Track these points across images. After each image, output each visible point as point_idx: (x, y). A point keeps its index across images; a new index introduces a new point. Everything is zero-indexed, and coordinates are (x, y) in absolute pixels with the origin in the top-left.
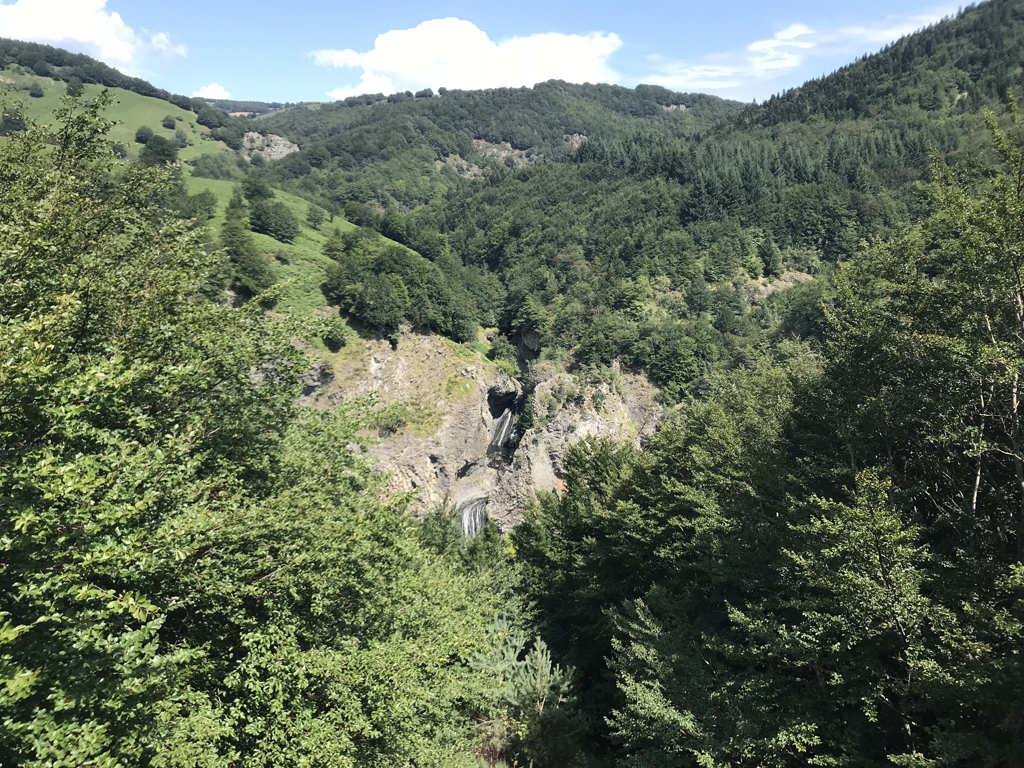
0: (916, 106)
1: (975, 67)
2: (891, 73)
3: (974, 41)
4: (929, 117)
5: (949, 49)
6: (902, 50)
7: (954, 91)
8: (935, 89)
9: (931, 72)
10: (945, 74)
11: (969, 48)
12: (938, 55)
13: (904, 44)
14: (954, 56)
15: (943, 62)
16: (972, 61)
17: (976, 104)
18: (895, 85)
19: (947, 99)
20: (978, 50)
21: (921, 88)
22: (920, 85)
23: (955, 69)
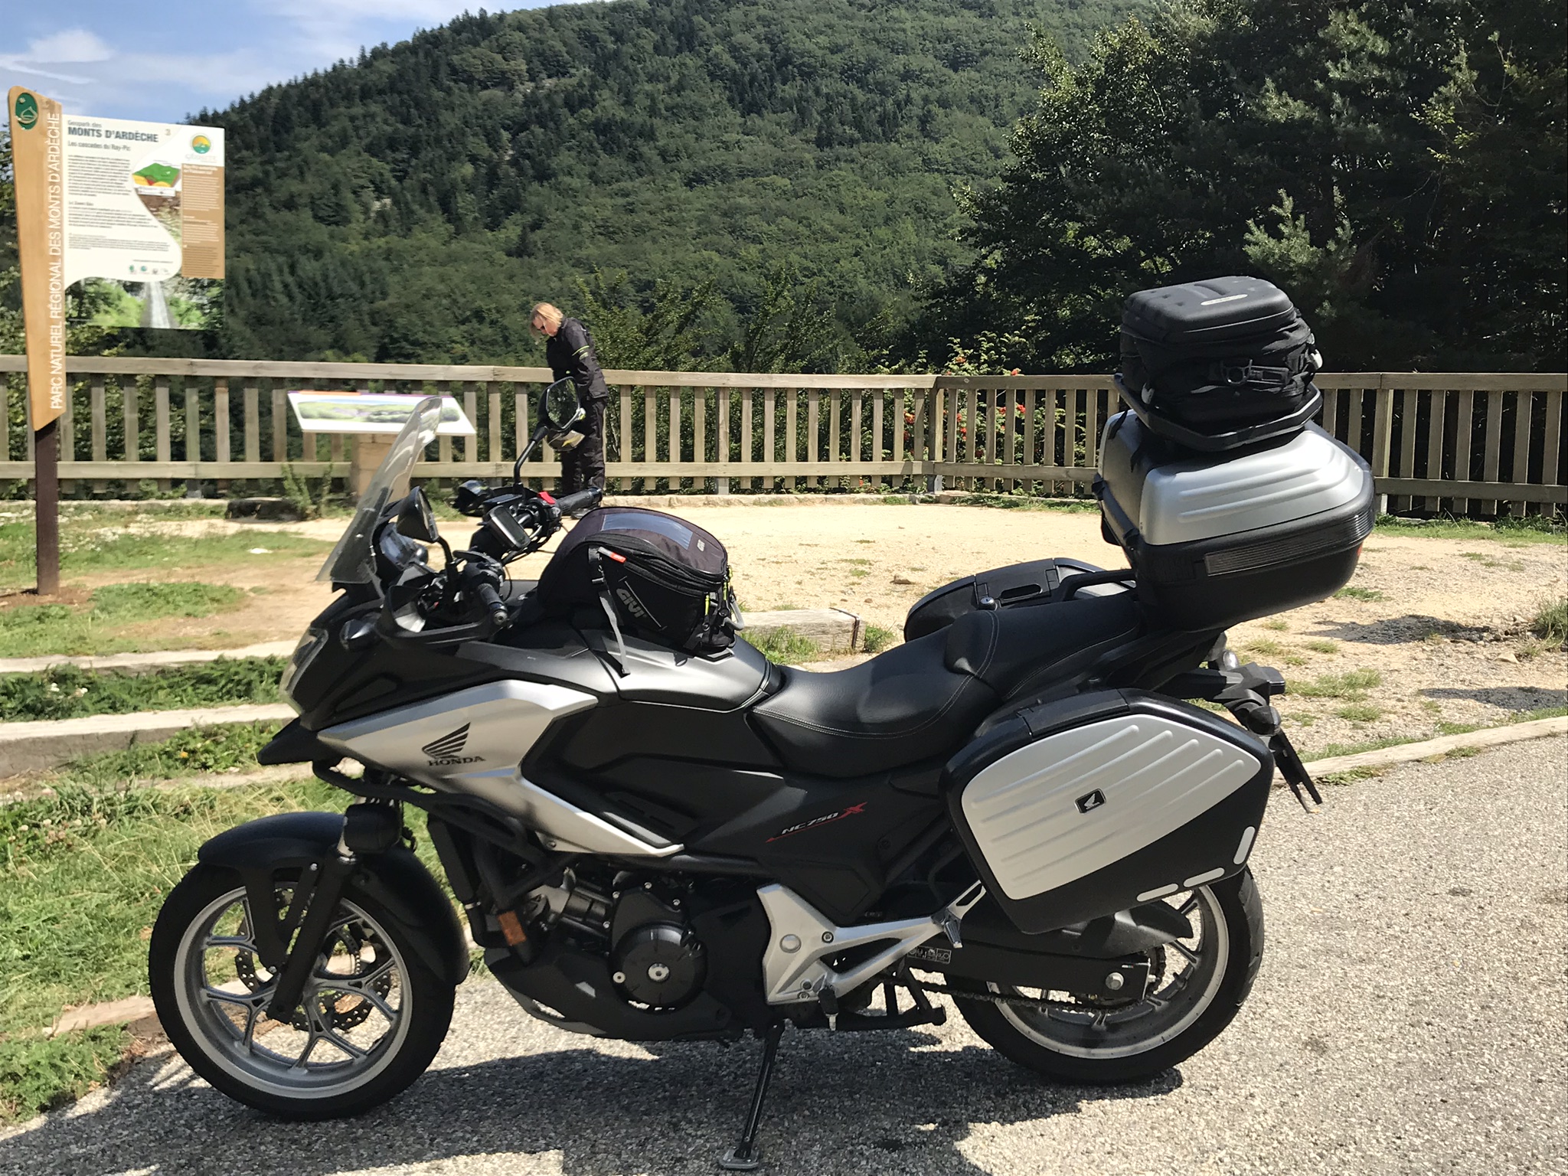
0: (306, 215)
1: (399, 156)
2: (257, 151)
3: (391, 110)
4: (332, 236)
5: (352, 119)
6: (271, 111)
7: (368, 194)
8: (336, 187)
9: (325, 156)
10: (350, 163)
11: (385, 122)
12: (335, 128)
13: (274, 101)
14: (362, 133)
15: (344, 142)
16: (393, 144)
17: (407, 221)
18: (266, 173)
19: (357, 207)
20: (400, 126)
21: (312, 185)
22: (309, 178)
23: (366, 155)
